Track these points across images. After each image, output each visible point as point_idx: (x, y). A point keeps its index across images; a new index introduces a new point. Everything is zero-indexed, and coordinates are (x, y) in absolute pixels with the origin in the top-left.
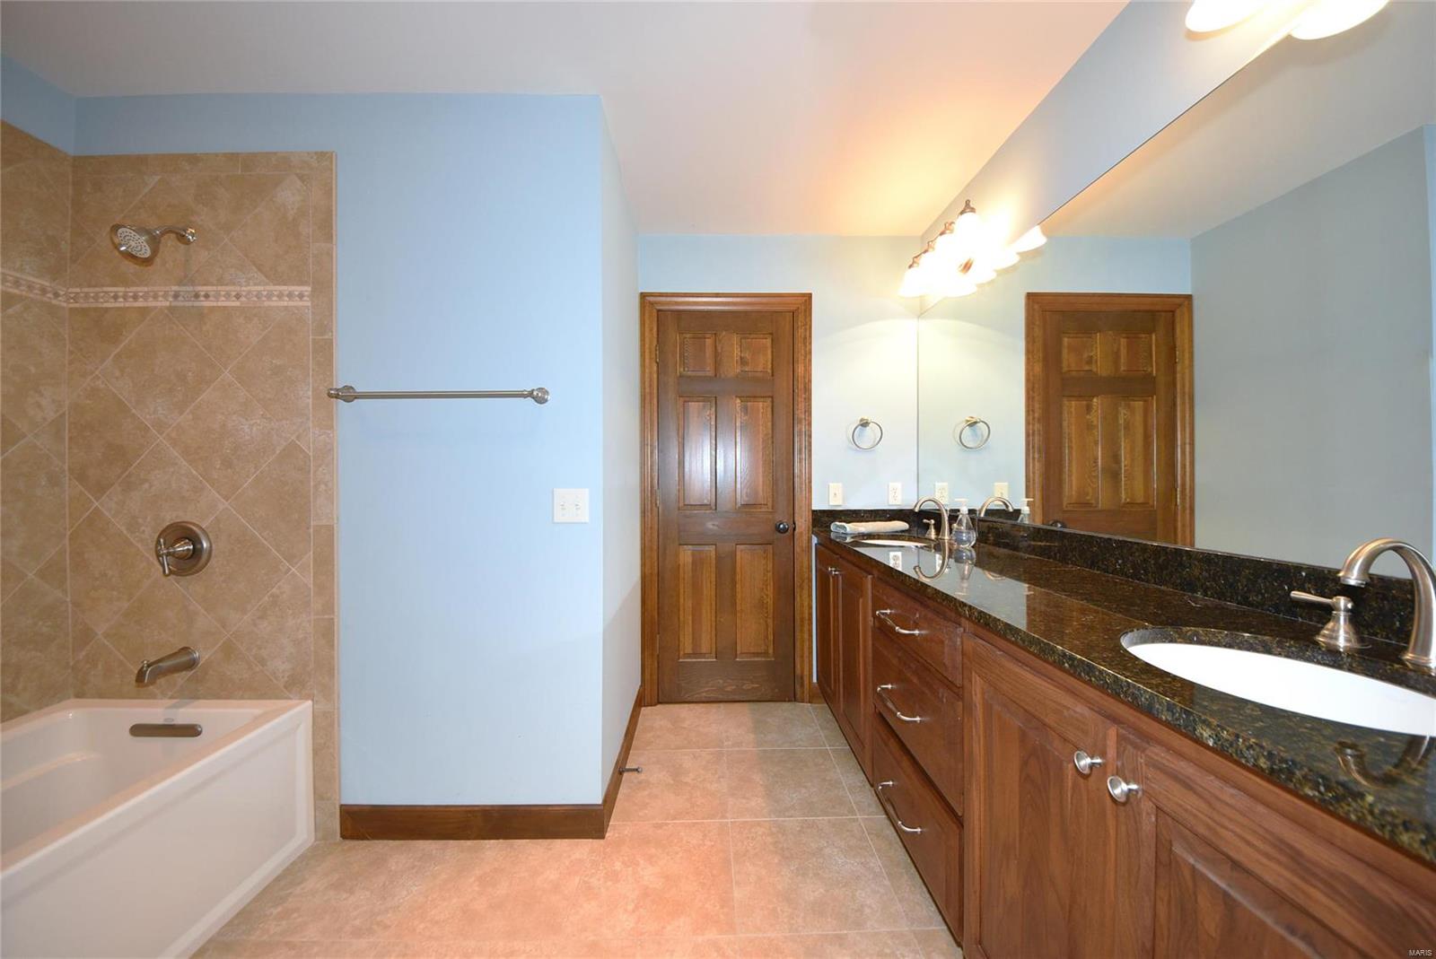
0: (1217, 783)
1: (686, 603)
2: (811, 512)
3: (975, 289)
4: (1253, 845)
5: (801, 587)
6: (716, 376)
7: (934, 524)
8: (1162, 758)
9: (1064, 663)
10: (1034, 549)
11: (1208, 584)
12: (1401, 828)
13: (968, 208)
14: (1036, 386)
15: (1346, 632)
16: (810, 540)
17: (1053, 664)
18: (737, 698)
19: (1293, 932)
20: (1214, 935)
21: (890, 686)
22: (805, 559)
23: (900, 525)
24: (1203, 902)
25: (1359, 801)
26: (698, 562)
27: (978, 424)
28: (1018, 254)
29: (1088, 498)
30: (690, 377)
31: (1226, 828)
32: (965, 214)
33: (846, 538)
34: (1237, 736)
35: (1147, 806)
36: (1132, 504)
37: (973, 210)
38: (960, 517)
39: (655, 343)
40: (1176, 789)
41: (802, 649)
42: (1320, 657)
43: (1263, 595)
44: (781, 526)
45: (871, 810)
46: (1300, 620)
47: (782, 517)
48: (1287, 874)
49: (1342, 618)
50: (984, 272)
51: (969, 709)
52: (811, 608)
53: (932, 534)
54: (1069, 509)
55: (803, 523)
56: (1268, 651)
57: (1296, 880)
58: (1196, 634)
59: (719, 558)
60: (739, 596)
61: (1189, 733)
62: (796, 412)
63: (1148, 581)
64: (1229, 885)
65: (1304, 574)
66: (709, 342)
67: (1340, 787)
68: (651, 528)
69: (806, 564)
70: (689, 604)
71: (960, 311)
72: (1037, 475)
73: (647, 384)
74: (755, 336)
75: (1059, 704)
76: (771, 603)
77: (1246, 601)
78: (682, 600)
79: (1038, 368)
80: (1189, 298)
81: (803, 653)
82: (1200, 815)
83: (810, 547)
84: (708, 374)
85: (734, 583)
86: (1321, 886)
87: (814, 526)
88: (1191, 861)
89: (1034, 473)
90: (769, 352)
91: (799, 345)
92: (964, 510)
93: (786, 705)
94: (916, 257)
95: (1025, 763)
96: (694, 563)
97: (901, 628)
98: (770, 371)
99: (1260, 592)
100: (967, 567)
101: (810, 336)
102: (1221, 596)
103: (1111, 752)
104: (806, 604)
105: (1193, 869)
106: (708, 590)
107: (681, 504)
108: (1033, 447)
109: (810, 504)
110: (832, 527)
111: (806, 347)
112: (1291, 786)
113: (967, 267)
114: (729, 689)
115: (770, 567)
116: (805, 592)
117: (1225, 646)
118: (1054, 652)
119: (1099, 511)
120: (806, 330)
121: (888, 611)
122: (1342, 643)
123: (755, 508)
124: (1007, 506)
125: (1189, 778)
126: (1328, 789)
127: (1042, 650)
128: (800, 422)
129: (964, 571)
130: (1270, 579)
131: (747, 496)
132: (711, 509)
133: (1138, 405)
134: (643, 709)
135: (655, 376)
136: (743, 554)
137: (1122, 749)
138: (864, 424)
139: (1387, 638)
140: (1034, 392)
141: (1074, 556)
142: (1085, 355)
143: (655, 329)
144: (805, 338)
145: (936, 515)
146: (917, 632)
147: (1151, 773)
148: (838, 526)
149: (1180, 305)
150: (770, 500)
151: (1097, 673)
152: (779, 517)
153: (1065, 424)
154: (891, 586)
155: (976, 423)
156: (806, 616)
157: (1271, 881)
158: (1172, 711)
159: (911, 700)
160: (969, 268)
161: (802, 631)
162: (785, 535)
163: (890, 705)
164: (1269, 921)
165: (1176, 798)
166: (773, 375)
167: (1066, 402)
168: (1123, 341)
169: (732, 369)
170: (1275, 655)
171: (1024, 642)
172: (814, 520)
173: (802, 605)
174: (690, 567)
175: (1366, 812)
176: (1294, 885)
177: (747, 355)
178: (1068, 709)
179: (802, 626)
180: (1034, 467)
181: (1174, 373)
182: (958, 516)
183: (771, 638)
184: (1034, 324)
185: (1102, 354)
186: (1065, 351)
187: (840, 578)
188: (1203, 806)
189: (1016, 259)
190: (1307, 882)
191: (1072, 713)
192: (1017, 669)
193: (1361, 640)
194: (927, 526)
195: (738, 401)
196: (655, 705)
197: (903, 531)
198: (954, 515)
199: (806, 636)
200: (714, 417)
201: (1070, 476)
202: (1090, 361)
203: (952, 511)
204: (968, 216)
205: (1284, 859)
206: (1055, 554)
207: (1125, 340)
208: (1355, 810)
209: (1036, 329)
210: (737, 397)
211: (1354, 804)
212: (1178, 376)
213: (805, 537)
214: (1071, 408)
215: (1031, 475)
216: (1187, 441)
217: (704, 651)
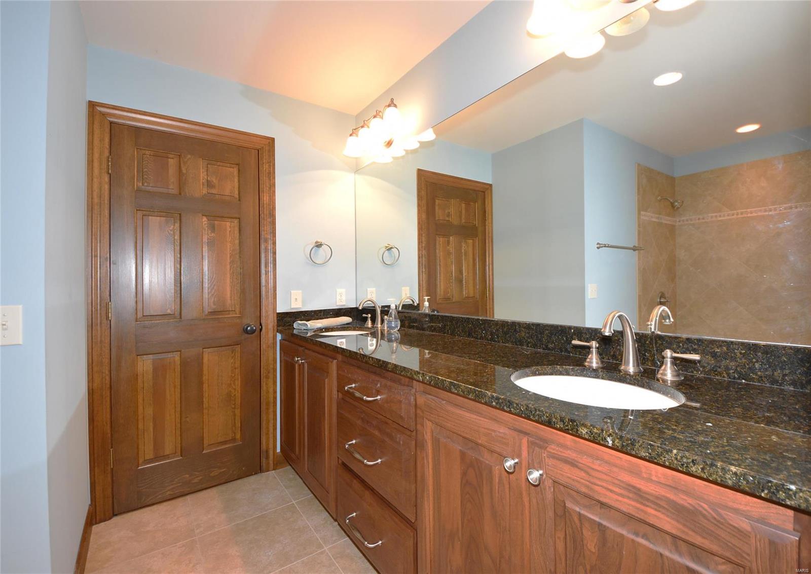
0: (590, 460)
1: (146, 411)
2: (275, 315)
3: (391, 160)
4: (614, 491)
5: (267, 377)
6: (180, 194)
7: (370, 317)
8: (557, 451)
9: (492, 402)
10: (435, 329)
11: (529, 340)
12: (691, 464)
13: (392, 104)
14: (423, 227)
15: (596, 359)
16: (275, 337)
17: (485, 404)
18: (204, 486)
19: (637, 534)
20: (594, 551)
21: (354, 442)
22: (271, 354)
23: (346, 320)
24: (587, 533)
25: (669, 454)
26: (159, 370)
27: (392, 249)
28: (419, 142)
29: (449, 295)
30: (149, 192)
31: (598, 485)
32: (390, 108)
33: (307, 333)
34: (602, 430)
35: (548, 483)
36: (468, 297)
37: (395, 106)
38: (391, 311)
39: (107, 153)
40: (566, 468)
41: (268, 428)
42: (590, 374)
43: (554, 343)
44: (249, 328)
45: (334, 539)
46: (571, 355)
47: (250, 322)
48: (633, 503)
49: (594, 352)
50: (398, 150)
51: (419, 445)
52: (275, 392)
53: (369, 324)
54: (440, 302)
55: (270, 322)
56: (568, 374)
57: (639, 505)
58: (538, 370)
59: (184, 364)
60: (206, 395)
61: (574, 433)
62: (263, 233)
63: (499, 342)
64: (600, 518)
65: (572, 331)
66: (172, 162)
67: (659, 449)
68: (101, 341)
69: (271, 358)
70: (150, 411)
71: (380, 173)
72: (424, 282)
73: (95, 194)
74: (221, 164)
75: (488, 429)
76: (238, 395)
77: (547, 348)
78: (140, 408)
79: (424, 216)
80: (491, 185)
81: (268, 431)
82: (582, 481)
83: (275, 343)
84: (171, 191)
85: (201, 383)
86: (653, 506)
87: (278, 326)
88: (578, 509)
89: (423, 281)
90: (236, 180)
91: (264, 178)
92: (393, 306)
93: (252, 479)
94: (355, 129)
95: (464, 474)
96: (155, 370)
97: (368, 397)
98: (237, 196)
99: (553, 342)
100: (395, 345)
101: (274, 173)
102: (535, 346)
103: (525, 453)
104: (271, 390)
105: (580, 514)
106: (172, 394)
107: (140, 315)
108: (422, 265)
109: (275, 308)
110: (295, 325)
111: (270, 180)
112: (634, 453)
113: (389, 144)
114: (196, 480)
115: (238, 364)
116: (271, 381)
117: (550, 375)
118: (485, 396)
119: (454, 303)
120: (270, 166)
121: (354, 385)
122: (594, 365)
123: (222, 315)
124: (413, 302)
125: (574, 460)
126: (653, 450)
127: (477, 396)
128: (266, 241)
129: (393, 347)
130: (557, 335)
131: (214, 304)
132: (175, 318)
133: (471, 241)
134: (94, 527)
135: (107, 187)
136: (209, 357)
137: (532, 451)
138: (319, 245)
139: (608, 359)
140: (422, 231)
141: (459, 331)
142: (446, 212)
143: (107, 140)
144: (269, 173)
145: (372, 311)
146: (379, 397)
147: (551, 462)
148: (300, 324)
149: (488, 189)
150: (238, 307)
151: (515, 405)
152: (246, 321)
153: (437, 251)
154: (353, 365)
155: (392, 248)
156: (272, 400)
157: (625, 510)
158: (563, 422)
159: (371, 448)
160: (391, 145)
161: (267, 413)
162: (252, 335)
163: (357, 456)
164: (624, 532)
165: (567, 474)
166: (239, 200)
167: (438, 238)
168: (463, 205)
169: (198, 189)
170: (571, 375)
171: (464, 393)
172: (278, 321)
173: (268, 392)
174: (150, 377)
175: (673, 459)
176: (638, 509)
177: (214, 180)
178: (495, 431)
179: (268, 409)
180: (422, 277)
181: (485, 226)
182: (389, 311)
183: (238, 424)
184: (421, 189)
185: (453, 212)
186: (437, 208)
187: (306, 365)
188: (583, 474)
189: (417, 145)
190: (644, 505)
191: (498, 433)
192: (458, 411)
193: (602, 362)
194: (366, 319)
195: (205, 219)
196: (110, 519)
197: (347, 324)
198: (386, 310)
199: (271, 416)
200: (178, 233)
201: (440, 282)
202: (449, 215)
203: (383, 307)
204: (392, 109)
205: (631, 495)
206: (448, 331)
207: (464, 205)
208: (668, 459)
209: (423, 192)
210: (203, 215)
211: (667, 456)
212: (487, 227)
213: (271, 335)
214: (440, 240)
215: (421, 282)
216: (491, 263)
217: (167, 452)
